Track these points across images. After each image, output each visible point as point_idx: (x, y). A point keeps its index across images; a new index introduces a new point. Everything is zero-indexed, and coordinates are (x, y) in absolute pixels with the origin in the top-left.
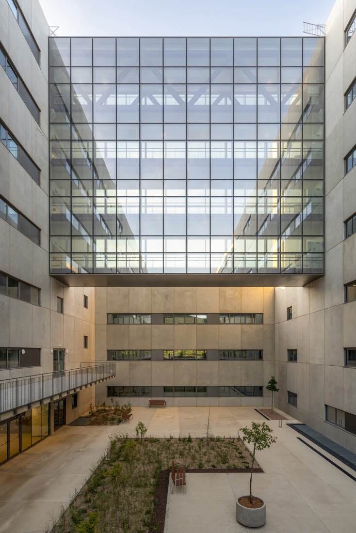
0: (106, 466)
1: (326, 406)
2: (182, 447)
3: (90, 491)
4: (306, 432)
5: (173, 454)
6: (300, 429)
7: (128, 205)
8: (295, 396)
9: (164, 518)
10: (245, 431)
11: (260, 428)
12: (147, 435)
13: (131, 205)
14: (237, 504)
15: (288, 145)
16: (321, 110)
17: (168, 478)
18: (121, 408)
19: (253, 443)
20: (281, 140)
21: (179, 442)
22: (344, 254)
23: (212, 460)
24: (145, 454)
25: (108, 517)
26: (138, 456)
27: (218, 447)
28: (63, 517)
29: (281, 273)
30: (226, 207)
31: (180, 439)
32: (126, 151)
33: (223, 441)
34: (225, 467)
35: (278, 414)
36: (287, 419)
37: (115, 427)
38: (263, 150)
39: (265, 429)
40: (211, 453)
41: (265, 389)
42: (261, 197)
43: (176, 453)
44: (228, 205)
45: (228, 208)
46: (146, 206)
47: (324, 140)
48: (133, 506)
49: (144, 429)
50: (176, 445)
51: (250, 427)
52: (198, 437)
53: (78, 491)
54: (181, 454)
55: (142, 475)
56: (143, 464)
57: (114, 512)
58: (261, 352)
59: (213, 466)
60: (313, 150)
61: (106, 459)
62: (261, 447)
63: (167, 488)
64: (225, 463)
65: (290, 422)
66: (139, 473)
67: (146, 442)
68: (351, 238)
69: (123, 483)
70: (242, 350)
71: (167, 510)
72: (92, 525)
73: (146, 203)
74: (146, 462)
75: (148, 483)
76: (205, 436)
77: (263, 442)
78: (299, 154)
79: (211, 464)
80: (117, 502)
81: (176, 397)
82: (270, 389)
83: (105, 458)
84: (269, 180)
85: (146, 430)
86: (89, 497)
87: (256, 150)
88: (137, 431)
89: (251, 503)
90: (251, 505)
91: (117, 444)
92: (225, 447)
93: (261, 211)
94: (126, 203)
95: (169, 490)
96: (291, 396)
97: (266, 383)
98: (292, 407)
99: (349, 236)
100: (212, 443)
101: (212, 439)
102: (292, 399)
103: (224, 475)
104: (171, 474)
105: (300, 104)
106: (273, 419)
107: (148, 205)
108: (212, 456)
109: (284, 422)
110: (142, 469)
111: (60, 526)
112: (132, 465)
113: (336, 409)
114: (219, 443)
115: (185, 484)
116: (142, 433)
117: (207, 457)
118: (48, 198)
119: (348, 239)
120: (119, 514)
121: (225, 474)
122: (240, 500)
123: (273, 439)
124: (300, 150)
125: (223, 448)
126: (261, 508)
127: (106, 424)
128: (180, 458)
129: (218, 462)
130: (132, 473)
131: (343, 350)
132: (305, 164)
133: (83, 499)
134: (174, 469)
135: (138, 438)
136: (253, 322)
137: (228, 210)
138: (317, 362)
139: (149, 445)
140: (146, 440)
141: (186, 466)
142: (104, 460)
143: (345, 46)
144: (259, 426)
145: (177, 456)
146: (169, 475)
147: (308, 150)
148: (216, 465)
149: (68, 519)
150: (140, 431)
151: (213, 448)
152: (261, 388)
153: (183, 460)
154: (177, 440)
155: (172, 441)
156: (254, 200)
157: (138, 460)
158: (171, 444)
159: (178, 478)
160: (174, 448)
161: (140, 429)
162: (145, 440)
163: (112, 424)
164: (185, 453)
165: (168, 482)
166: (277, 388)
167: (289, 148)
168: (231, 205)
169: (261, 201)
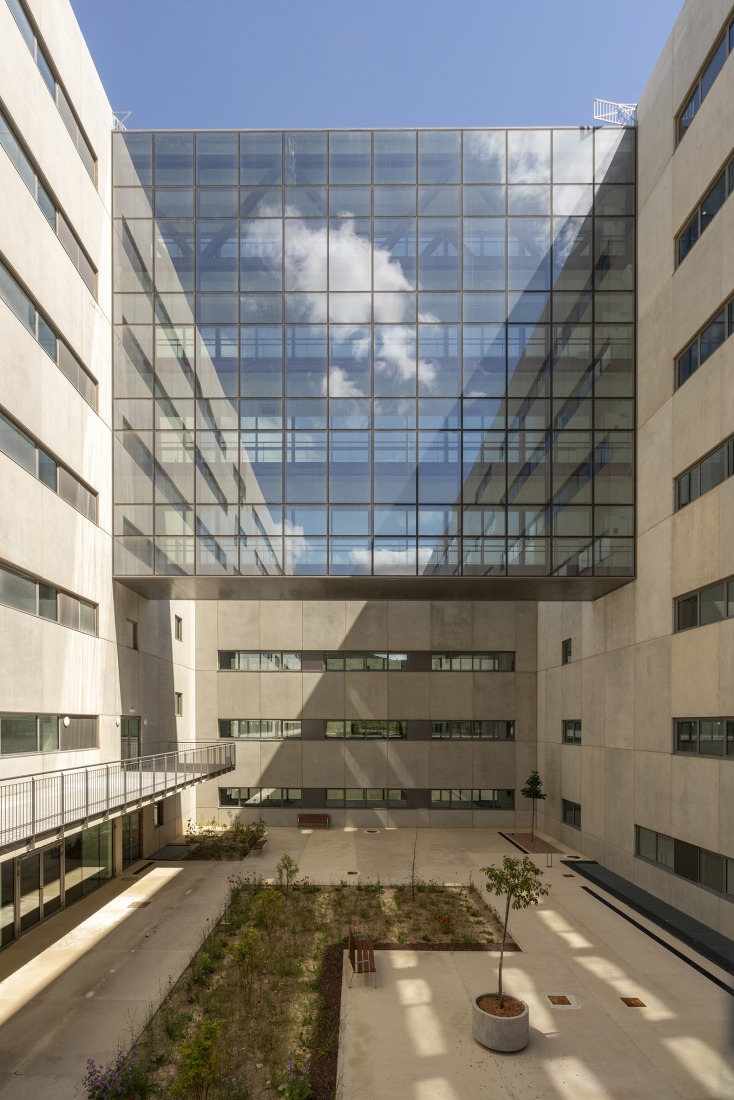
0: (223, 936)
1: (638, 828)
2: (364, 903)
3: (196, 982)
4: (598, 877)
5: (349, 915)
6: (587, 870)
7: (260, 445)
8: (578, 808)
9: (337, 1031)
10: (491, 872)
11: (519, 868)
12: (298, 878)
13: (266, 445)
14: (475, 1010)
15: (564, 332)
16: (628, 266)
17: (340, 959)
18: (245, 828)
19: (505, 896)
20: (551, 323)
21: (358, 893)
22: (673, 539)
23: (422, 926)
24: (296, 915)
25: (233, 1029)
26: (282, 917)
27: (433, 904)
28: (148, 1028)
29: (551, 575)
30: (446, 449)
31: (359, 888)
32: (257, 345)
33: (442, 892)
34: (446, 939)
35: (543, 842)
36: (561, 852)
37: (236, 864)
38: (517, 342)
39: (528, 870)
40: (421, 915)
41: (518, 795)
42: (512, 430)
43: (355, 914)
44: (450, 445)
45: (450, 452)
46: (294, 449)
47: (635, 323)
48: (278, 1010)
49: (293, 868)
50: (352, 898)
51: (500, 866)
52: (393, 884)
53: (175, 980)
54: (364, 916)
55: (292, 953)
56: (294, 933)
57: (244, 1021)
58: (510, 724)
59: (425, 938)
60: (614, 341)
61: (223, 923)
62: (522, 902)
63: (340, 978)
64: (448, 933)
65: (565, 857)
66: (286, 949)
67: (296, 893)
68: (687, 508)
69: (257, 968)
70: (474, 722)
71: (342, 1018)
72: (209, 1043)
73: (293, 442)
74: (298, 929)
75: (304, 968)
76: (408, 882)
77: (524, 894)
78: (587, 348)
79: (422, 934)
80: (248, 1003)
81: (349, 808)
82: (529, 796)
83: (220, 921)
84: (528, 398)
85: (297, 870)
86: (194, 992)
87: (504, 342)
88: (280, 871)
89: (502, 1007)
90: (502, 1011)
91: (242, 894)
92: (446, 903)
93: (514, 457)
94: (257, 442)
95: (344, 980)
96: (570, 809)
97: (521, 784)
98: (568, 829)
99: (685, 505)
100: (420, 894)
101: (421, 889)
102: (571, 814)
103: (445, 954)
104: (346, 952)
105: (587, 254)
106: (533, 852)
107: (297, 445)
108: (422, 919)
109: (557, 858)
110: (292, 942)
111: (145, 1045)
112: (272, 935)
113: (657, 834)
114: (433, 896)
115: (374, 970)
116: (288, 876)
117: (412, 921)
118: (110, 433)
119: (680, 512)
120: (252, 1024)
121: (448, 953)
122: (479, 1001)
123: (544, 887)
124: (588, 342)
125: (442, 905)
126: (520, 1016)
127: (219, 858)
128: (360, 922)
129: (434, 932)
130: (273, 949)
131: (671, 721)
132: (597, 367)
133: (184, 996)
134: (353, 943)
135: (281, 886)
136: (497, 668)
137: (450, 456)
138: (621, 744)
139: (302, 897)
140: (296, 888)
141: (374, 938)
142: (218, 924)
143: (676, 146)
144: (517, 863)
145: (356, 918)
146: (342, 954)
147: (604, 341)
148: (431, 937)
149: (158, 1031)
150: (285, 871)
151: (423, 906)
152: (510, 793)
153: (367, 927)
154: (355, 890)
155: (345, 891)
156: (501, 437)
157: (283, 925)
158: (344, 897)
159: (359, 959)
160: (348, 904)
161: (285, 867)
162: (294, 889)
163: (231, 858)
164: (372, 914)
165: (341, 967)
166: (543, 793)
167: (566, 338)
168: (456, 445)
169: (514, 438)
